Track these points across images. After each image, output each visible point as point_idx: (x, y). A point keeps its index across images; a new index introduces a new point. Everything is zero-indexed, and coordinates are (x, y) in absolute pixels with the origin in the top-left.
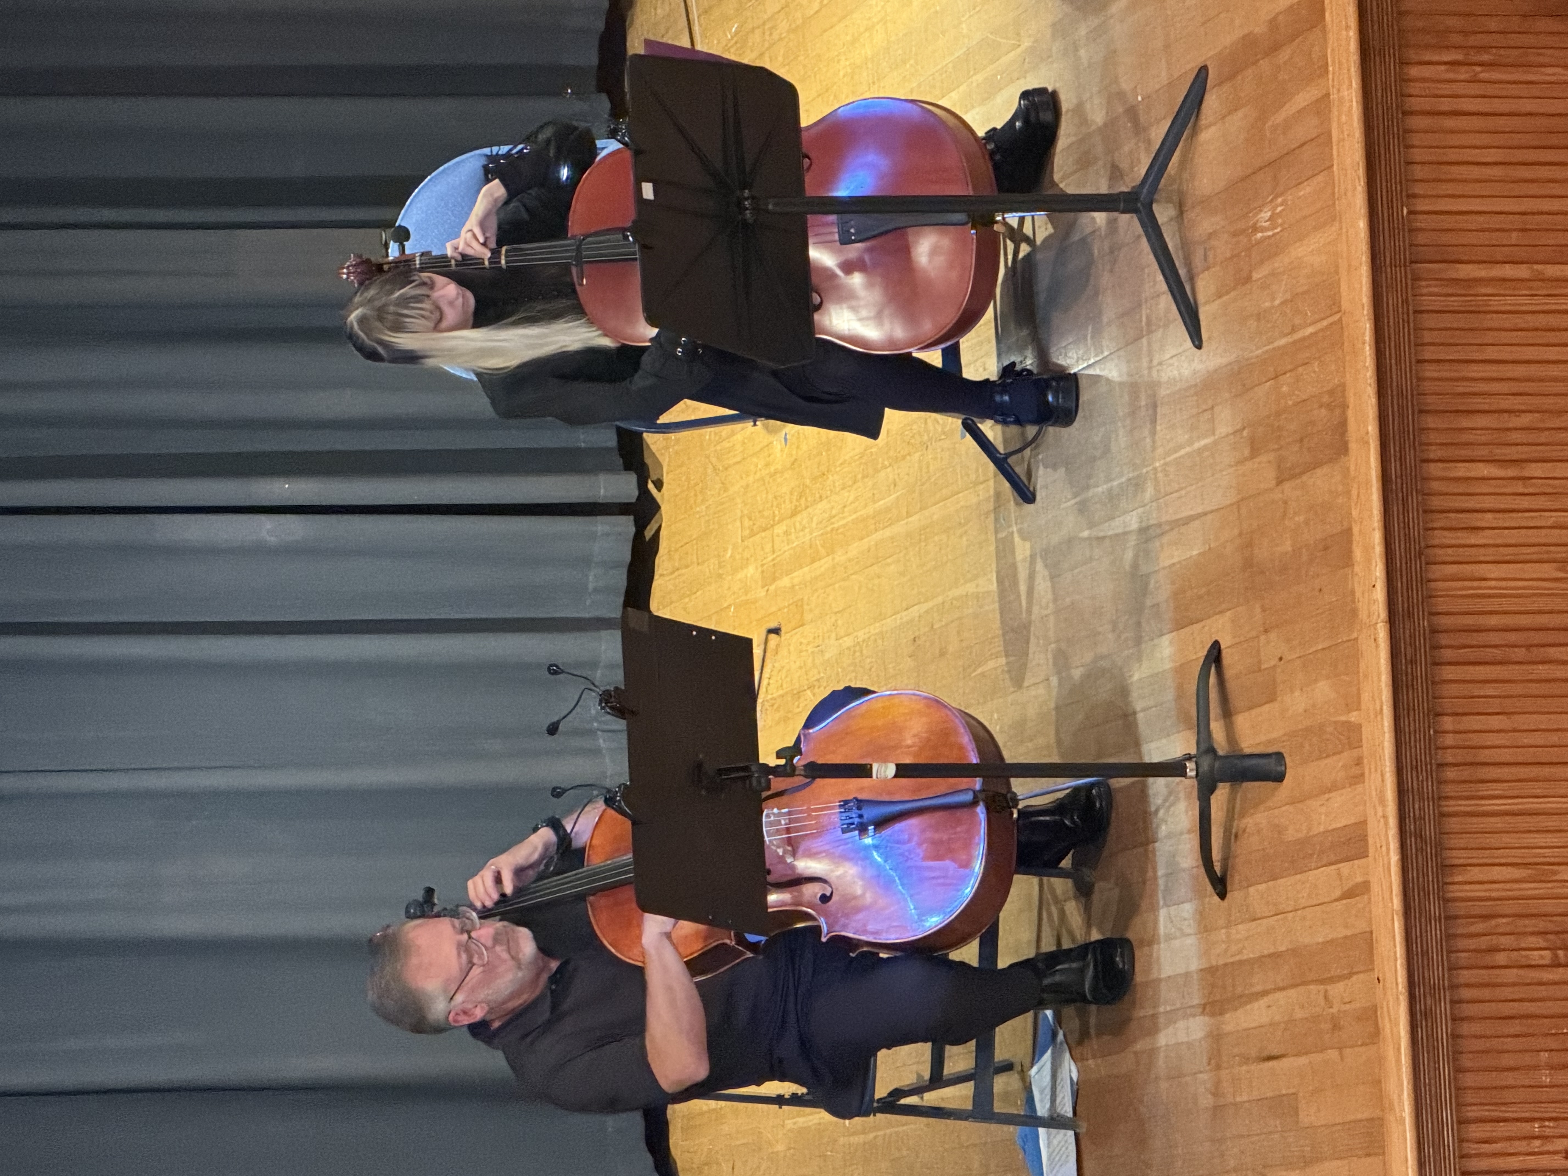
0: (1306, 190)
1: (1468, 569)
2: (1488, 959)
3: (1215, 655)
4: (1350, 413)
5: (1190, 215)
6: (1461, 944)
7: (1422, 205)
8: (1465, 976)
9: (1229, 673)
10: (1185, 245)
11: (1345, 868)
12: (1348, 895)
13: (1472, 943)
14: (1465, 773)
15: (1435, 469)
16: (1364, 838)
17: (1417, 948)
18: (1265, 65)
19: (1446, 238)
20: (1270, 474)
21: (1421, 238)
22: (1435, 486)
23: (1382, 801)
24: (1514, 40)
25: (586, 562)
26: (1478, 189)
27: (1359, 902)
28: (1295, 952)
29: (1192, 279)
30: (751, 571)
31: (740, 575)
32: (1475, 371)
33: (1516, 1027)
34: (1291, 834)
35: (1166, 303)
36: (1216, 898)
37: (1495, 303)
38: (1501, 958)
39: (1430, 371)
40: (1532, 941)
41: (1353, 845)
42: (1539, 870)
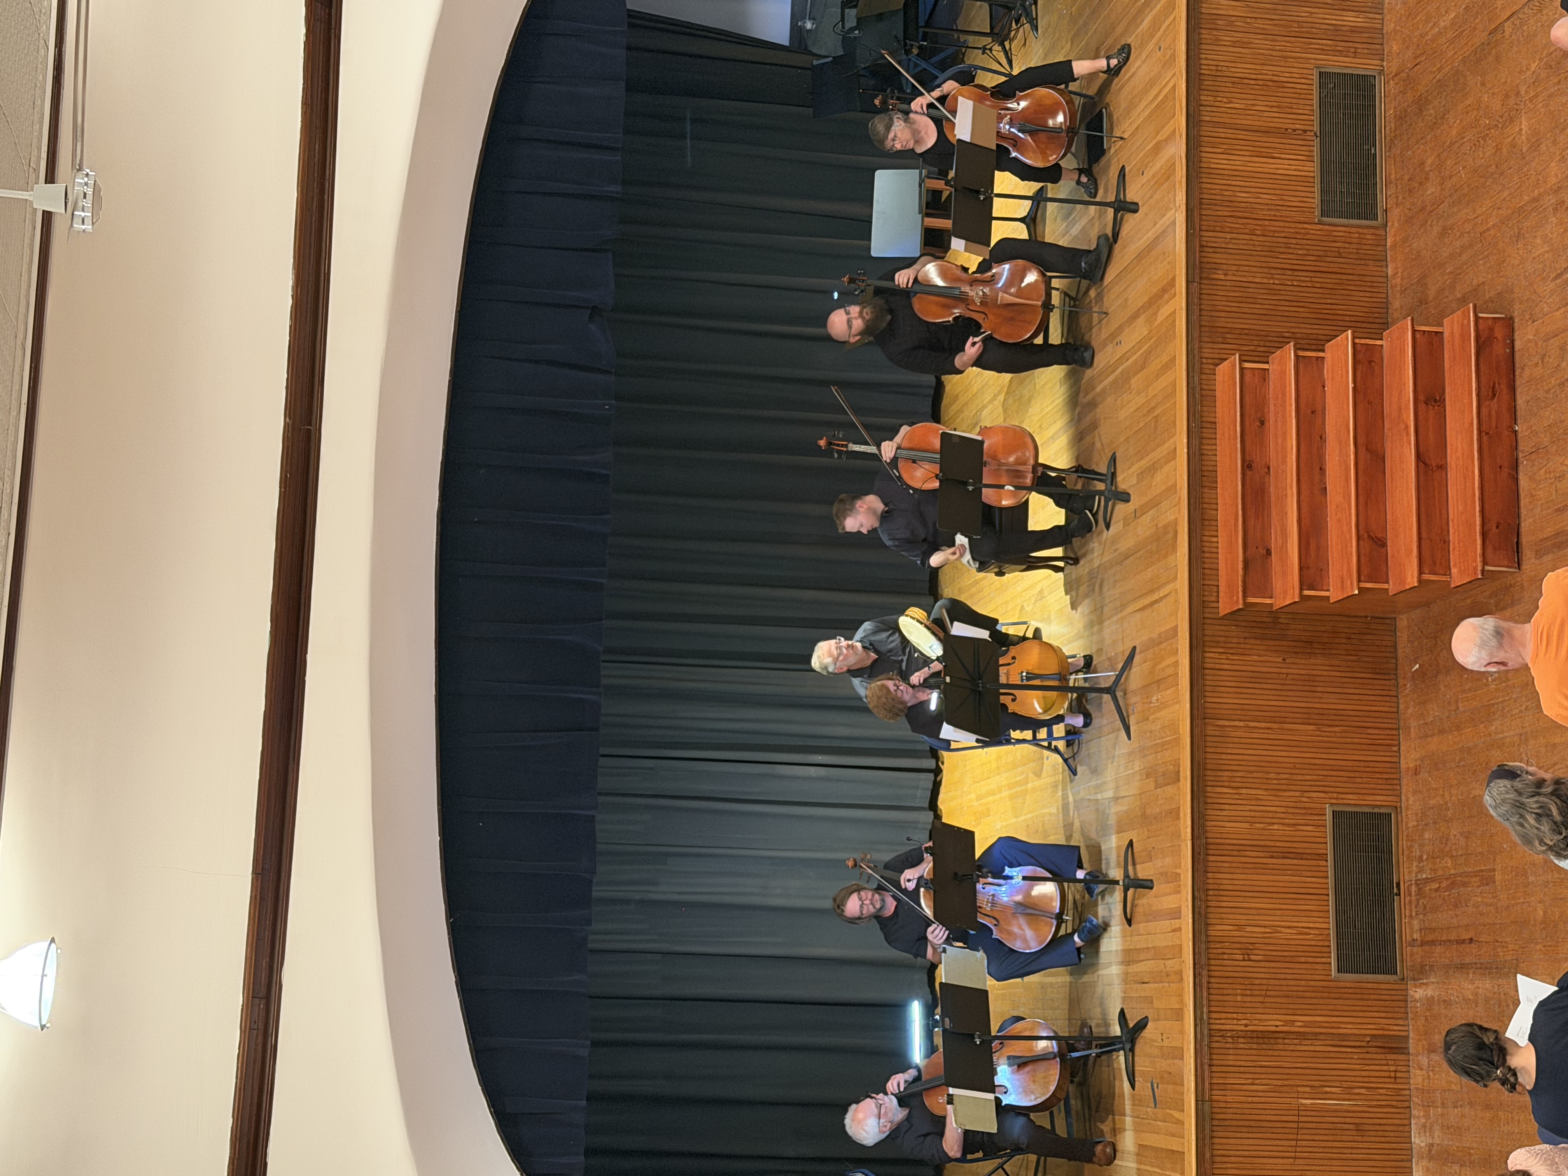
0: (1169, 692)
1: (1219, 823)
2: (1221, 957)
3: (1131, 843)
4: (1181, 769)
5: (1128, 695)
6: (1211, 951)
7: (1209, 700)
8: (1213, 962)
9: (1135, 851)
10: (1127, 705)
11: (1173, 921)
12: (1174, 931)
13: (1215, 951)
14: (1216, 893)
15: (1209, 789)
16: (1180, 912)
17: (1197, 951)
18: (1157, 648)
19: (1217, 711)
20: (1153, 785)
21: (1207, 711)
22: (1209, 794)
23: (1187, 900)
24: (1242, 646)
25: (917, 788)
27: (1178, 933)
28: (1153, 947)
29: (1128, 716)
30: (973, 796)
31: (969, 797)
32: (1224, 757)
33: (1229, 981)
34: (1154, 908)
35: (1119, 723)
36: (1127, 926)
37: (1232, 734)
39: (1209, 756)
40: (1236, 951)
41: (1176, 914)
42: (1240, 927)
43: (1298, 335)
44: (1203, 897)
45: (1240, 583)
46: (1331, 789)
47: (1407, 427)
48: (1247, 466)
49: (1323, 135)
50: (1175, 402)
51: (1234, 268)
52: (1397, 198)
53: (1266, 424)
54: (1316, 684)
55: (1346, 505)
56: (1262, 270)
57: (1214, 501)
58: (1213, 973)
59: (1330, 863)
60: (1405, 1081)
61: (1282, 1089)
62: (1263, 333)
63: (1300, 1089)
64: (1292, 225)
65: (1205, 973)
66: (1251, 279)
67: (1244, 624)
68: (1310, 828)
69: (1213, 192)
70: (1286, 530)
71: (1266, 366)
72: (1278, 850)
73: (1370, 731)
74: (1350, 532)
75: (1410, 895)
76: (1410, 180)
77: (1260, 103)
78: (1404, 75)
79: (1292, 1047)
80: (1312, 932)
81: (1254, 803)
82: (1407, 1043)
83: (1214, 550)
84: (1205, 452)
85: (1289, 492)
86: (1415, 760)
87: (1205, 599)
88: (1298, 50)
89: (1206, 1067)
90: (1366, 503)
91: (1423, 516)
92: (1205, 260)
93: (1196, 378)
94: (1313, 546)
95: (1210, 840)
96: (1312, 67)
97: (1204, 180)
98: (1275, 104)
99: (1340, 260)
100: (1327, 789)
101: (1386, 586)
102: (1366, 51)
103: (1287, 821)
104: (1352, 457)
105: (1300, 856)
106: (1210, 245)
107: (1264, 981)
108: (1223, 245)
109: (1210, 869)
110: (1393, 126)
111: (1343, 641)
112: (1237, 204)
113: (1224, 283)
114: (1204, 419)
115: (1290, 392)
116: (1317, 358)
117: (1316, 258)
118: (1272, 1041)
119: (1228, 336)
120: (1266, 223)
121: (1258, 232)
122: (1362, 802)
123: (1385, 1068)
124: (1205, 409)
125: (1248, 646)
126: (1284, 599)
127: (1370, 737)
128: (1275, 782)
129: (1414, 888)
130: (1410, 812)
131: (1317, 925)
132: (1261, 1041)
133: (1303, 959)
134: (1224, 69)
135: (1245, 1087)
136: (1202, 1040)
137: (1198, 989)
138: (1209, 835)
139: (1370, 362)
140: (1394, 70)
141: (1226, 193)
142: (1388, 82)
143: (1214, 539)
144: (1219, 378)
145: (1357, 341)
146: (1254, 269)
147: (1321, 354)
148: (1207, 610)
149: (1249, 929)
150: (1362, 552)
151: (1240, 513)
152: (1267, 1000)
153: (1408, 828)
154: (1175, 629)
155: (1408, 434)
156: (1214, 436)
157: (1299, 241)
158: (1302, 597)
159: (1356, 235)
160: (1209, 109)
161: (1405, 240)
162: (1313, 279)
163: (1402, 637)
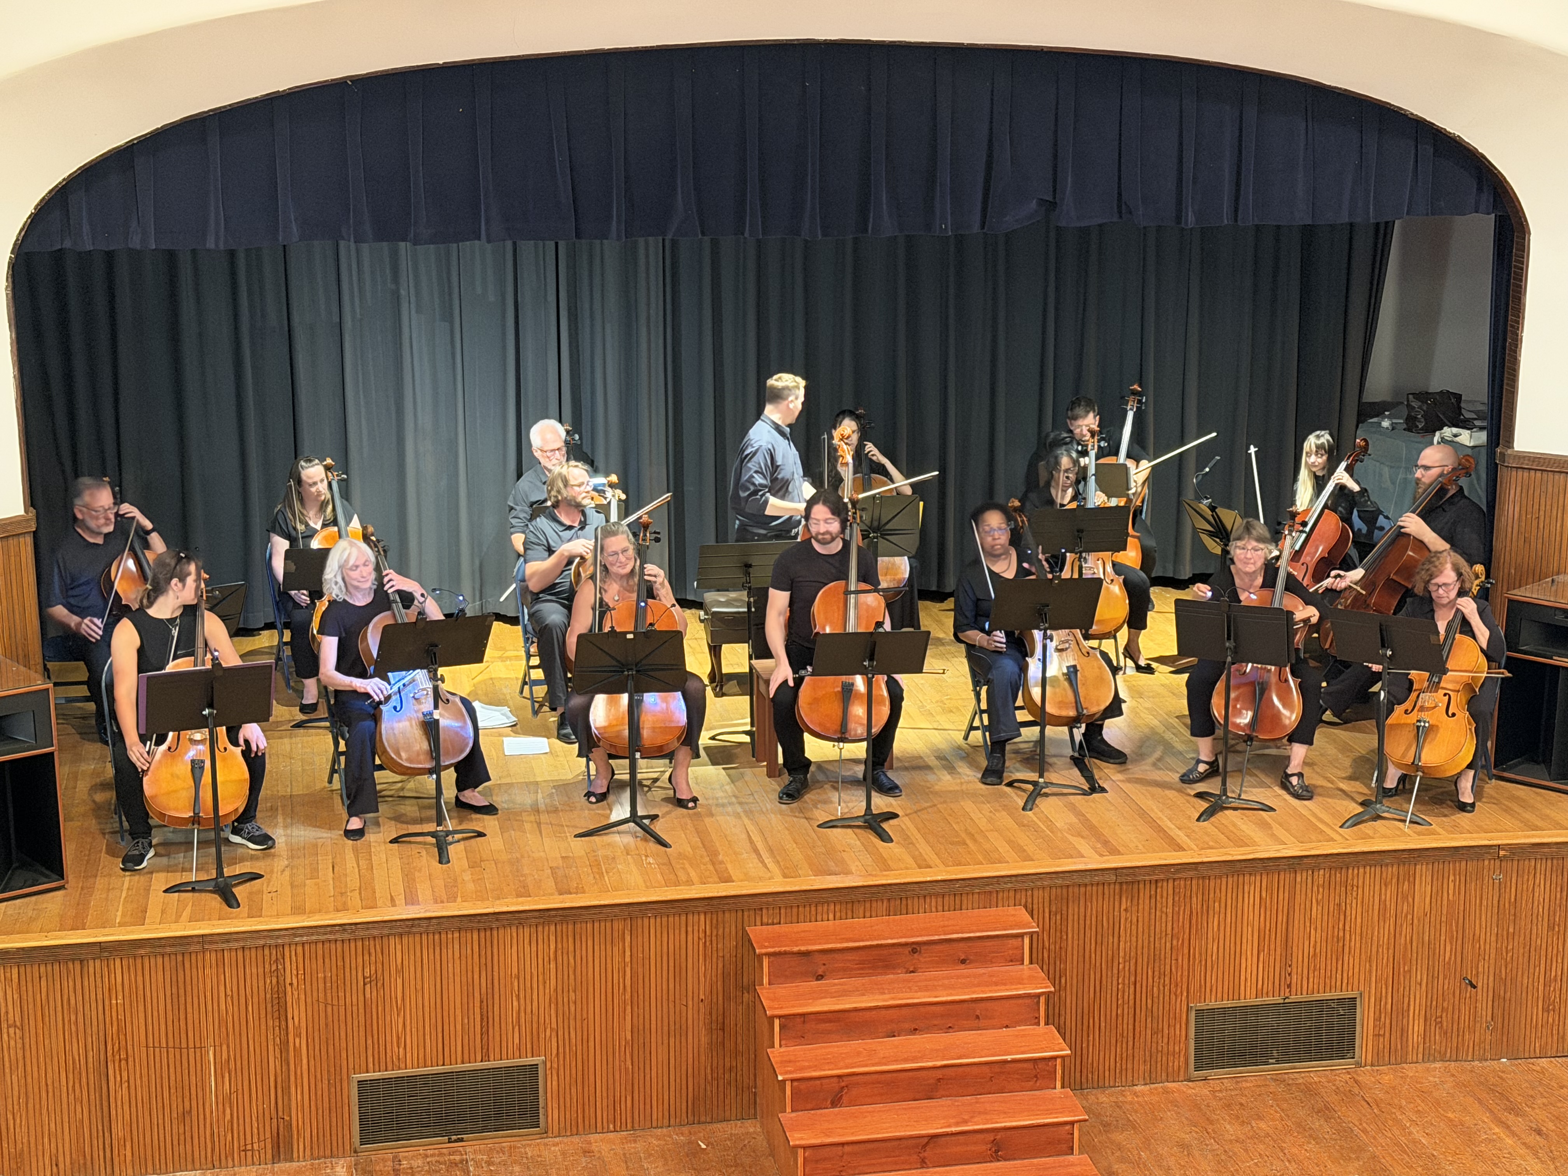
0: (659, 877)
1: (515, 941)
2: (366, 952)
4: (573, 896)
6: (372, 942)
7: (652, 921)
8: (360, 944)
11: (402, 896)
12: (392, 898)
14: (437, 942)
15: (553, 928)
16: (413, 904)
17: (370, 926)
18: (707, 859)
19: (640, 930)
20: (554, 865)
21: (640, 921)
22: (546, 928)
23: (427, 911)
24: (715, 955)
26: (658, 943)
27: (389, 903)
32: (590, 941)
33: (340, 963)
34: (417, 874)
37: (616, 949)
38: (366, 957)
39: (589, 925)
40: (373, 968)
41: (411, 899)
42: (401, 971)
43: (1063, 994)
44: (431, 928)
45: (783, 949)
46: (561, 1062)
47: (965, 1122)
48: (915, 948)
49: (1285, 1006)
50: (982, 864)
51: (1135, 920)
52: (1220, 1091)
53: (963, 966)
54: (678, 1036)
55: (877, 1061)
56: (1134, 950)
57: (874, 914)
58: (346, 945)
59: (479, 1065)
60: (243, 1161)
61: (224, 1030)
62: (1063, 954)
63: (224, 1047)
64: (1185, 979)
65: (346, 936)
66: (1122, 939)
67: (739, 956)
68: (517, 1041)
69: (1218, 891)
70: (847, 996)
71: (1027, 960)
72: (490, 1007)
73: (629, 1098)
74: (847, 1068)
75: (450, 1154)
76: (1241, 1104)
77: (1318, 936)
78: (1356, 1090)
79: (270, 1037)
80: (401, 1050)
81: (541, 978)
82: (286, 1160)
83: (819, 918)
84: (928, 900)
85: (886, 996)
86: (600, 1152)
87: (764, 911)
88: (1379, 972)
89: (242, 944)
90: (879, 1083)
91: (869, 1146)
92: (1141, 886)
93: (1009, 885)
94: (827, 1026)
95: (495, 933)
96: (1362, 988)
97: (1230, 880)
98: (1318, 950)
99: (1149, 1032)
100: (561, 1056)
101: (788, 1109)
102: (1381, 1046)
103: (522, 1014)
104: (930, 1064)
105: (485, 1032)
106: (1159, 890)
107: (342, 1002)
108: (1159, 905)
109: (463, 934)
110: (1300, 1081)
111: (728, 1065)
112: (1205, 918)
113: (1117, 909)
114: (964, 898)
115: (999, 991)
116: (1038, 1018)
117: (1149, 1006)
118: (276, 1014)
119: (1058, 917)
120: (1186, 951)
121: (1175, 942)
122: (549, 1095)
123: (255, 1140)
124: (976, 896)
125: (714, 960)
126: (768, 998)
127: (623, 1099)
128: (566, 1000)
129: (458, 1158)
130: (542, 1148)
131: (409, 1055)
132: (275, 1002)
133: (369, 1042)
134: (1354, 894)
135: (222, 988)
136: (271, 937)
137: (329, 929)
138: (501, 931)
139: (1036, 1076)
140: (1360, 1079)
141: (1217, 904)
142: (1349, 1073)
143: (831, 916)
144: (1011, 910)
145: (1059, 1061)
146: (1134, 939)
147: (1042, 1023)
148: (752, 913)
149: (399, 981)
150: (824, 1081)
151: (862, 944)
152: (322, 1006)
153: (524, 1146)
154: (728, 880)
155: (957, 1124)
156: (946, 908)
157: (1167, 988)
158: (771, 1019)
159: (1177, 1049)
160: (1310, 879)
161: (1175, 1103)
162: (1126, 1006)
163: (735, 1128)
